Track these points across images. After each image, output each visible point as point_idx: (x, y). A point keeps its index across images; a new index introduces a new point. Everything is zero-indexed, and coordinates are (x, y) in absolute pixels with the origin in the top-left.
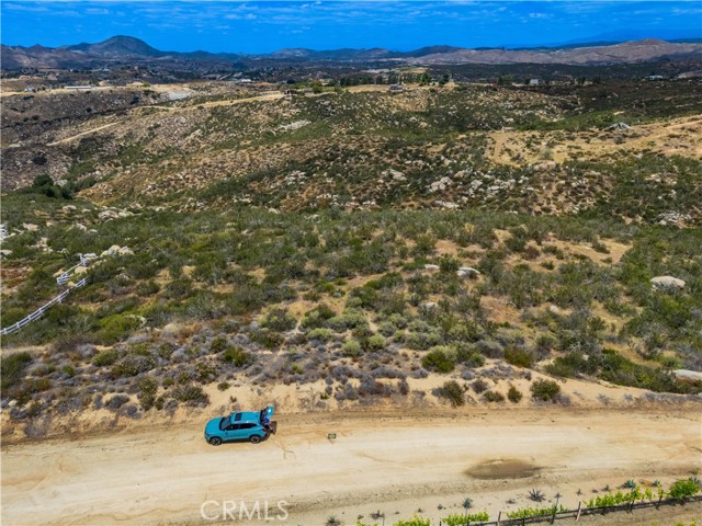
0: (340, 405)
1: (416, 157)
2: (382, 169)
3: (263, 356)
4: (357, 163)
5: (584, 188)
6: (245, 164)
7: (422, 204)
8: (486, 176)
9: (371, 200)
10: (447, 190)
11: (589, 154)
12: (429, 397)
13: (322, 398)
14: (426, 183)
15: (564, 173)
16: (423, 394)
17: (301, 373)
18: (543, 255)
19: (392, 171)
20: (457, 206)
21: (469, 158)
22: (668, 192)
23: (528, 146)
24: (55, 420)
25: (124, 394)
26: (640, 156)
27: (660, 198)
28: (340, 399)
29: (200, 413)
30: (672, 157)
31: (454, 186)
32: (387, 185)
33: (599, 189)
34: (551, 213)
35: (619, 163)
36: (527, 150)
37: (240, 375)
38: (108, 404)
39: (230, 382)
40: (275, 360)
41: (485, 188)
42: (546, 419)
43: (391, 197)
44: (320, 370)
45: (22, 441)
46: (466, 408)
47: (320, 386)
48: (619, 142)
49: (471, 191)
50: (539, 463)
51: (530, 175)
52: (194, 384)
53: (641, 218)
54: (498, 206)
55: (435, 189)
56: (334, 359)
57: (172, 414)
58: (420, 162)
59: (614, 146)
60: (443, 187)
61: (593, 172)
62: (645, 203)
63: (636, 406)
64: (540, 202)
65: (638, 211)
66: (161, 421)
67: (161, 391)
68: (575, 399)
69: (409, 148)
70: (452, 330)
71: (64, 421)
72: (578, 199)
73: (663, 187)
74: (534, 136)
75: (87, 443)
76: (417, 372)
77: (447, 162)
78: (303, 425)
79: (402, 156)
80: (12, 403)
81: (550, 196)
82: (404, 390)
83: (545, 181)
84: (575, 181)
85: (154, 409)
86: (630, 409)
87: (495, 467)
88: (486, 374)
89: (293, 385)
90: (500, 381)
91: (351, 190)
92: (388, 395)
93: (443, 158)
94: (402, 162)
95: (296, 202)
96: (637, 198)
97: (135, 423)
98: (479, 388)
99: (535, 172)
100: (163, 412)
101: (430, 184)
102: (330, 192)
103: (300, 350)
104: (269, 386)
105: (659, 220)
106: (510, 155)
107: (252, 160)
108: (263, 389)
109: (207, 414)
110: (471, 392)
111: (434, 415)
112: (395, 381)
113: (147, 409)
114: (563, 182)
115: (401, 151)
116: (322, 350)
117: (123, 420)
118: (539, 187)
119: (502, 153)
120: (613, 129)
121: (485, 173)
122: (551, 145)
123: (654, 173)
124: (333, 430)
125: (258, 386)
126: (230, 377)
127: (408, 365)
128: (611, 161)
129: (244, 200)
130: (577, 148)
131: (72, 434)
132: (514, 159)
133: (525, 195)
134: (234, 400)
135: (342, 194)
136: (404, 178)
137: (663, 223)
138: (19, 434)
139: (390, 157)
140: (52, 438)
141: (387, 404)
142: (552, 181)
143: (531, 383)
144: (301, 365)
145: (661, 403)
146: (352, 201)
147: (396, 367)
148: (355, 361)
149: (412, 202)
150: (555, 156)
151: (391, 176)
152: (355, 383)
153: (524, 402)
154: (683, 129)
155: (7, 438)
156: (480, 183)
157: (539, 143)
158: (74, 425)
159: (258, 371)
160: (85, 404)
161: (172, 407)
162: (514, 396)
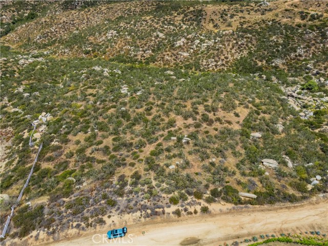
0: (145, 220)
1: (169, 24)
2: (154, 31)
3: (119, 200)
4: (141, 26)
5: (244, 45)
6: (84, 21)
7: (173, 54)
8: (202, 37)
9: (149, 50)
10: (184, 45)
11: (249, 22)
12: (171, 215)
13: (140, 218)
14: (174, 41)
15: (235, 36)
16: (169, 214)
17: (132, 209)
18: (215, 122)
19: (159, 33)
20: (188, 55)
21: (194, 25)
22: (279, 47)
23: (222, 17)
24: (61, 234)
25: (79, 222)
26: (270, 23)
27: (275, 50)
28: (145, 218)
29: (104, 227)
30: (284, 25)
31: (187, 43)
32: (156, 41)
33: (250, 45)
34: (228, 60)
35: (261, 28)
36: (221, 20)
37: (113, 210)
38: (75, 227)
39: (111, 214)
40: (123, 202)
41: (201, 44)
42: (203, 220)
43: (159, 49)
44: (138, 207)
45: (53, 242)
46: (182, 218)
47: (138, 213)
48: (263, 14)
49: (195, 46)
50: (200, 238)
51: (221, 37)
52: (100, 217)
53: (265, 62)
54: (206, 56)
55: (178, 45)
56: (142, 201)
57: (95, 228)
58: (171, 27)
59: (260, 16)
60: (182, 44)
61: (249, 35)
62: (268, 53)
63: (230, 212)
64: (224, 54)
65: (264, 58)
66: (93, 231)
67: (90, 220)
68: (213, 211)
69: (166, 17)
70: (179, 185)
71: (64, 234)
72: (241, 51)
73: (277, 44)
74: (225, 10)
75: (73, 241)
76: (168, 205)
77: (184, 27)
78: (135, 229)
79: (163, 22)
80: (46, 229)
81: (229, 50)
82: (164, 213)
83: (227, 41)
84: (240, 41)
85: (89, 227)
86: (227, 213)
87: (188, 241)
88: (188, 204)
89: (130, 214)
90: (192, 207)
91: (139, 44)
92: (159, 215)
93: (182, 24)
94: (163, 27)
95: (113, 51)
96: (265, 50)
97: (85, 233)
98: (186, 210)
99: (223, 35)
100: (93, 228)
101: (176, 41)
102: (129, 45)
103: (131, 197)
104: (123, 215)
105: (272, 63)
106: (213, 23)
107: (88, 19)
108: (121, 217)
109: (106, 228)
110: (183, 212)
111: (173, 221)
112: (161, 209)
113: (88, 227)
114: (235, 42)
115: (162, 19)
116: (138, 197)
117: (81, 232)
118: (224, 45)
119: (209, 22)
120: (261, 5)
121: (201, 35)
122: (232, 17)
123: (275, 35)
124: (143, 230)
125: (120, 215)
126: (111, 212)
127: (165, 202)
128: (257, 27)
129: (88, 49)
130: (244, 18)
131: (67, 238)
132: (214, 26)
133: (218, 50)
134: (113, 222)
135: (135, 47)
136: (164, 37)
137: (273, 64)
138: (51, 240)
139: (157, 23)
140: (62, 240)
141: (159, 219)
142: (230, 41)
143: (200, 207)
144: (132, 204)
145: (236, 210)
146: (140, 51)
147: (161, 204)
148: (148, 201)
149: (168, 53)
150: (233, 24)
151: (158, 36)
152: (149, 211)
153: (198, 214)
154: (292, 5)
155: (48, 242)
156: (198, 41)
157: (226, 15)
158: (67, 235)
159: (119, 208)
160: (69, 228)
161: (95, 226)
162: (196, 212)
